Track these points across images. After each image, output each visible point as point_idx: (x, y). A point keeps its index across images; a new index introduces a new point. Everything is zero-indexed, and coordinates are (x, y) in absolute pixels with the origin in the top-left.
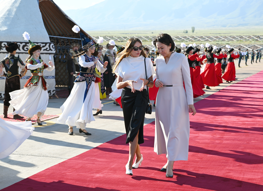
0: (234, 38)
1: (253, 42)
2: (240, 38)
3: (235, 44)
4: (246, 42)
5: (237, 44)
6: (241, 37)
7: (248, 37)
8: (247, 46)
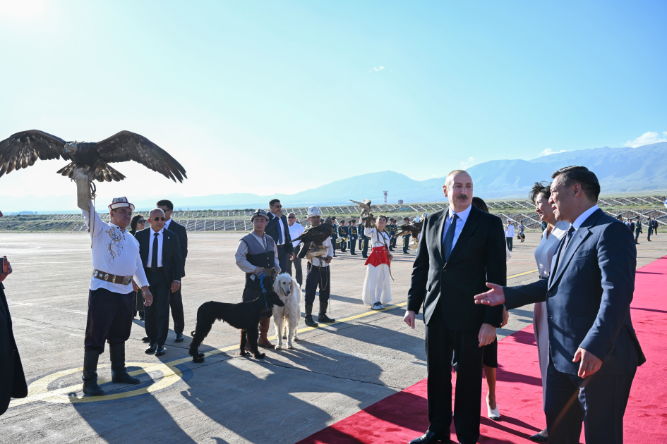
0: (622, 200)
1: (654, 206)
2: (633, 201)
3: (621, 210)
4: (642, 207)
5: (624, 210)
6: (635, 200)
7: (646, 200)
8: (641, 212)
